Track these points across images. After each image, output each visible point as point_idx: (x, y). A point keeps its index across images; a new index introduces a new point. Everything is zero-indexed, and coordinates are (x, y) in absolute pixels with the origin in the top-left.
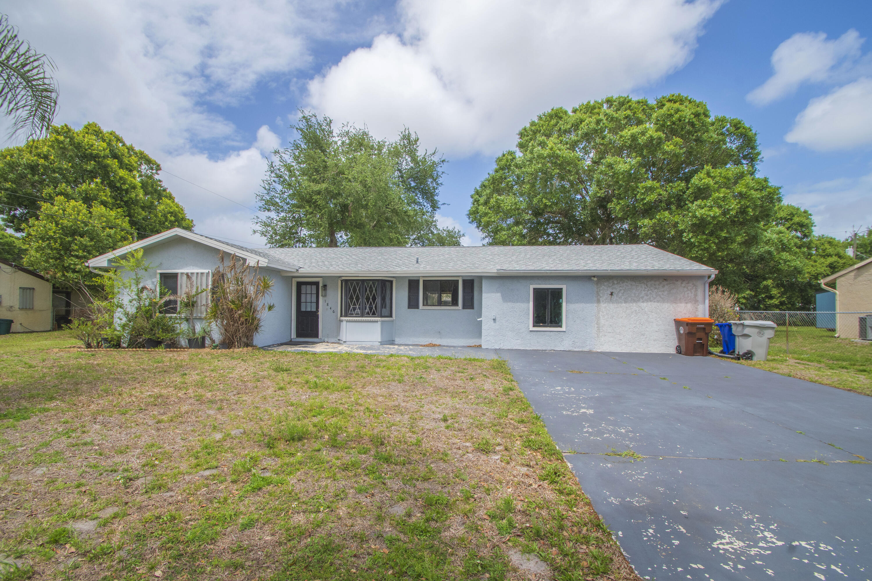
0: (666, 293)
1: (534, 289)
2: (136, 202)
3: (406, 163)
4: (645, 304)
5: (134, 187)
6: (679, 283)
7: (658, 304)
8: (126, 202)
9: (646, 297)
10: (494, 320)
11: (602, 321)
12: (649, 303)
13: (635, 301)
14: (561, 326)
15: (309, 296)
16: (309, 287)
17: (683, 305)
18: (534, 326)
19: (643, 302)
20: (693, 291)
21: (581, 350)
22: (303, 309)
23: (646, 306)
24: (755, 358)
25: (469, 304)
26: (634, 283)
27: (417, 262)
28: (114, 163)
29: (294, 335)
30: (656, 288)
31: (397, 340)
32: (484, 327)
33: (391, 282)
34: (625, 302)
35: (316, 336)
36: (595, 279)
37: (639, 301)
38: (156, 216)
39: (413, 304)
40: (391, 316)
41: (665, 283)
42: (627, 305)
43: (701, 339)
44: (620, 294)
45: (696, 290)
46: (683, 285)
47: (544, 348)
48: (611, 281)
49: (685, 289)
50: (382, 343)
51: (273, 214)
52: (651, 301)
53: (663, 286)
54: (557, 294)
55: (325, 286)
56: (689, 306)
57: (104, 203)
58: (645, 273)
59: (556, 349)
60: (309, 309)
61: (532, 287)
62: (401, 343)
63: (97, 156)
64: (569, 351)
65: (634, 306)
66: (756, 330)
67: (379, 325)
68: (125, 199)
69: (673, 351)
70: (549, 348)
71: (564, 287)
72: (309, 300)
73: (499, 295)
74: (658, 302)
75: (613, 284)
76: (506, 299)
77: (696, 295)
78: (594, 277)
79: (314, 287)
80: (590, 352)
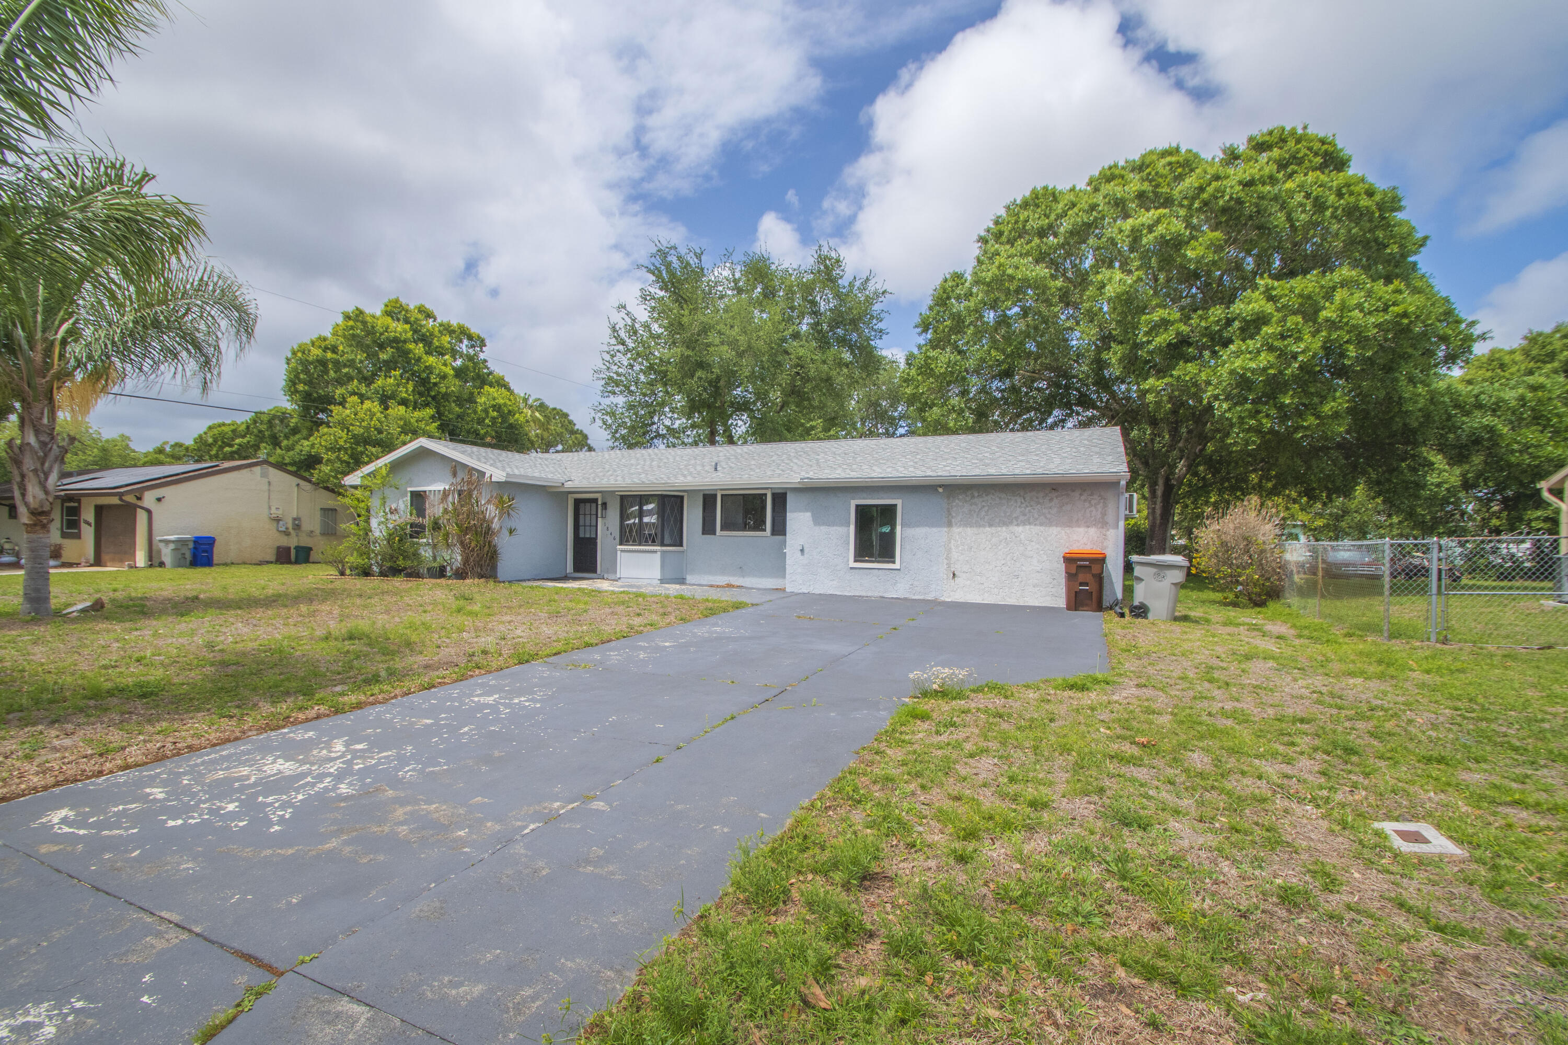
0: (1054, 511)
1: (857, 506)
2: (446, 396)
3: (826, 303)
4: (1020, 529)
5: (444, 377)
6: (1077, 494)
7: (1042, 528)
8: (434, 398)
9: (1022, 518)
10: (802, 551)
11: (955, 555)
12: (1028, 527)
13: (1005, 524)
14: (894, 562)
15: (588, 517)
16: (588, 505)
17: (1081, 530)
18: (855, 561)
19: (1018, 525)
20: (1100, 507)
21: (921, 597)
22: (582, 535)
23: (1023, 531)
24: (1150, 615)
25: (780, 529)
26: (1003, 496)
27: (716, 469)
28: (418, 349)
29: (570, 568)
30: (1038, 503)
31: (690, 578)
32: (789, 561)
33: (682, 498)
34: (991, 525)
35: (595, 571)
36: (941, 490)
37: (1011, 523)
38: (475, 412)
39: (708, 528)
40: (681, 545)
41: (1054, 494)
42: (993, 530)
43: (1087, 584)
44: (983, 513)
45: (1105, 506)
46: (1083, 498)
47: (869, 594)
48: (969, 493)
49: (1087, 504)
50: (662, 581)
51: (620, 400)
52: (1030, 524)
53: (1051, 500)
54: (888, 513)
55: (604, 505)
56: (1093, 531)
57: (404, 402)
58: (1011, 480)
59: (886, 595)
60: (588, 536)
61: (853, 503)
62: (693, 582)
63: (396, 340)
64: (905, 599)
65: (1003, 532)
66: (1152, 570)
67: (658, 556)
68: (433, 394)
69: (1061, 603)
70: (876, 594)
71: (899, 503)
72: (588, 523)
73: (808, 515)
74: (1041, 524)
75: (973, 497)
76: (818, 521)
77: (1104, 514)
78: (940, 486)
79: (594, 505)
80: (936, 603)
